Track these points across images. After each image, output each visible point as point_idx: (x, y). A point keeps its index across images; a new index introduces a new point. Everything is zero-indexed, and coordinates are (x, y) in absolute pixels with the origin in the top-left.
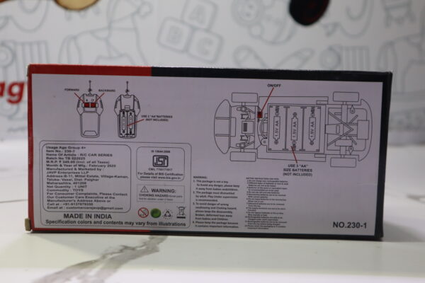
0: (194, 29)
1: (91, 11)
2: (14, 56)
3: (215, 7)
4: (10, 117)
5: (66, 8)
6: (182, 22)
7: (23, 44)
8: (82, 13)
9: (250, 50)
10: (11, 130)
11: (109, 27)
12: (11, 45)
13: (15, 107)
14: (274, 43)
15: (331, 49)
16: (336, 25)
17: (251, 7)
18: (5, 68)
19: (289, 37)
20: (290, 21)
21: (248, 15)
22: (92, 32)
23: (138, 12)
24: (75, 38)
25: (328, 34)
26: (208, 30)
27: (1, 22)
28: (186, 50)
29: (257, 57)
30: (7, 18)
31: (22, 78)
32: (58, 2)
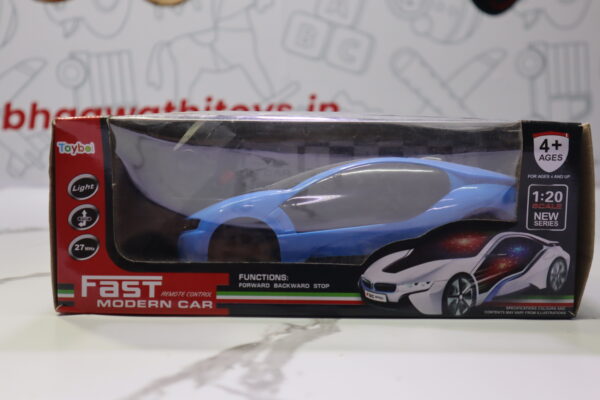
0: (333, 27)
1: (189, 8)
2: (88, 72)
5: (155, 3)
6: (317, 16)
7: (99, 56)
9: (414, 54)
11: (215, 28)
12: (84, 57)
14: (447, 42)
15: (531, 47)
16: (538, 12)
18: (76, 88)
19: (469, 34)
20: (471, 10)
22: (191, 36)
23: (253, 4)
24: (168, 44)
25: (528, 26)
26: (352, 27)
27: (69, 26)
28: (322, 56)
29: (424, 63)
30: (78, 20)
31: (98, 102)
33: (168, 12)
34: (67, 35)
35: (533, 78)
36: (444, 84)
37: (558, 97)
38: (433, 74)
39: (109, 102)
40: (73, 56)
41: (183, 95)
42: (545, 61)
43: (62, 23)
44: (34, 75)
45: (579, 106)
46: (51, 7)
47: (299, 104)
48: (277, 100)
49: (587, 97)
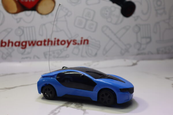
0: (87, 20)
1: (50, 15)
2: (23, 32)
3: (94, 12)
4: (22, 54)
5: (41, 14)
6: (83, 18)
7: (26, 28)
8: (47, 16)
9: (107, 27)
10: (23, 58)
11: (57, 20)
12: (22, 28)
13: (24, 50)
14: (116, 24)
15: (136, 25)
16: (138, 17)
17: (107, 11)
18: (20, 36)
19: (121, 22)
20: (121, 16)
21: (106, 14)
22: (51, 22)
23: (67, 14)
24: (44, 25)
25: (136, 20)
26: (92, 20)
27: (18, 20)
28: (84, 28)
29: (110, 29)
30: (21, 19)
31: (26, 40)
32: (38, 12)
33: (44, 16)
34: (18, 22)
35: (137, 33)
36: (115, 34)
37: (143, 38)
38: (112, 32)
39: (29, 39)
40: (19, 28)
41: (49, 37)
42: (140, 29)
43: (17, 19)
44: (9, 33)
45: (148, 40)
46: (13, 15)
47: (78, 40)
48: (73, 39)
49: (150, 38)
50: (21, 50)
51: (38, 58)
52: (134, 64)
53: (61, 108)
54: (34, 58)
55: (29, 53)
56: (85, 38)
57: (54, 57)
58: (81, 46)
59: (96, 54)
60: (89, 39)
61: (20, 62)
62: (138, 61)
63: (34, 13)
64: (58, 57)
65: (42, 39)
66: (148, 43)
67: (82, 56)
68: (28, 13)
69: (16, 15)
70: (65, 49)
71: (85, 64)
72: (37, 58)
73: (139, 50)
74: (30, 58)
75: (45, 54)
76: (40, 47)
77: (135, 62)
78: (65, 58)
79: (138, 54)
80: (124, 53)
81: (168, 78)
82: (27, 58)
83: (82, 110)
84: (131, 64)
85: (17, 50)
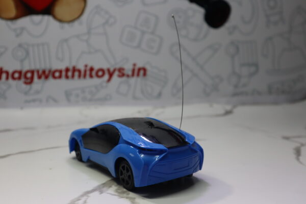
0: (143, 33)
1: (76, 23)
2: (28, 53)
3: (157, 18)
4: (26, 93)
5: (60, 21)
6: (136, 28)
7: (33, 45)
8: (71, 24)
10: (27, 102)
11: (89, 33)
12: (26, 46)
13: (28, 87)
14: (196, 40)
15: (232, 43)
16: (235, 28)
17: (180, 17)
18: (22, 61)
19: (205, 36)
20: (205, 26)
21: (178, 22)
22: (78, 36)
23: (107, 22)
24: (66, 40)
25: (231, 33)
26: (153, 33)
27: (18, 31)
28: (139, 46)
30: (23, 29)
31: (33, 67)
32: (55, 17)
33: (66, 26)
34: (17, 36)
35: (233, 57)
36: (194, 59)
37: (244, 65)
38: (189, 55)
39: (38, 67)
40: (20, 46)
41: (74, 63)
42: (237, 49)
43: (15, 30)
44: (1, 54)
45: (253, 69)
46: (9, 23)
47: (128, 68)
48: (118, 66)
49: (256, 65)
50: (24, 86)
51: (55, 101)
52: (228, 113)
53: (89, 195)
54: (47, 101)
55: (38, 92)
56: (140, 65)
57: (84, 99)
58: (133, 80)
59: (160, 95)
60: (148, 67)
61: (22, 108)
62: (235, 106)
63: (47, 19)
64: (90, 100)
65: (62, 66)
66: (252, 75)
67: (135, 98)
68: (37, 18)
69: (14, 21)
70: (104, 84)
71: (139, 112)
72: (52, 101)
73: (236, 86)
74: (41, 101)
75: (68, 95)
76: (58, 81)
77: (228, 108)
78: (104, 100)
79: (235, 95)
80: (209, 93)
81: (287, 138)
82: (34, 101)
83: (127, 198)
84: (222, 112)
85: (17, 86)
